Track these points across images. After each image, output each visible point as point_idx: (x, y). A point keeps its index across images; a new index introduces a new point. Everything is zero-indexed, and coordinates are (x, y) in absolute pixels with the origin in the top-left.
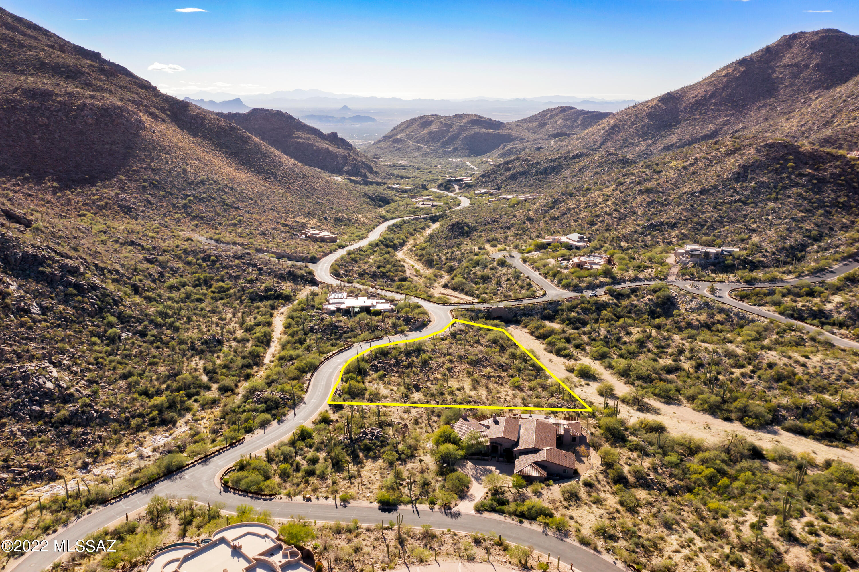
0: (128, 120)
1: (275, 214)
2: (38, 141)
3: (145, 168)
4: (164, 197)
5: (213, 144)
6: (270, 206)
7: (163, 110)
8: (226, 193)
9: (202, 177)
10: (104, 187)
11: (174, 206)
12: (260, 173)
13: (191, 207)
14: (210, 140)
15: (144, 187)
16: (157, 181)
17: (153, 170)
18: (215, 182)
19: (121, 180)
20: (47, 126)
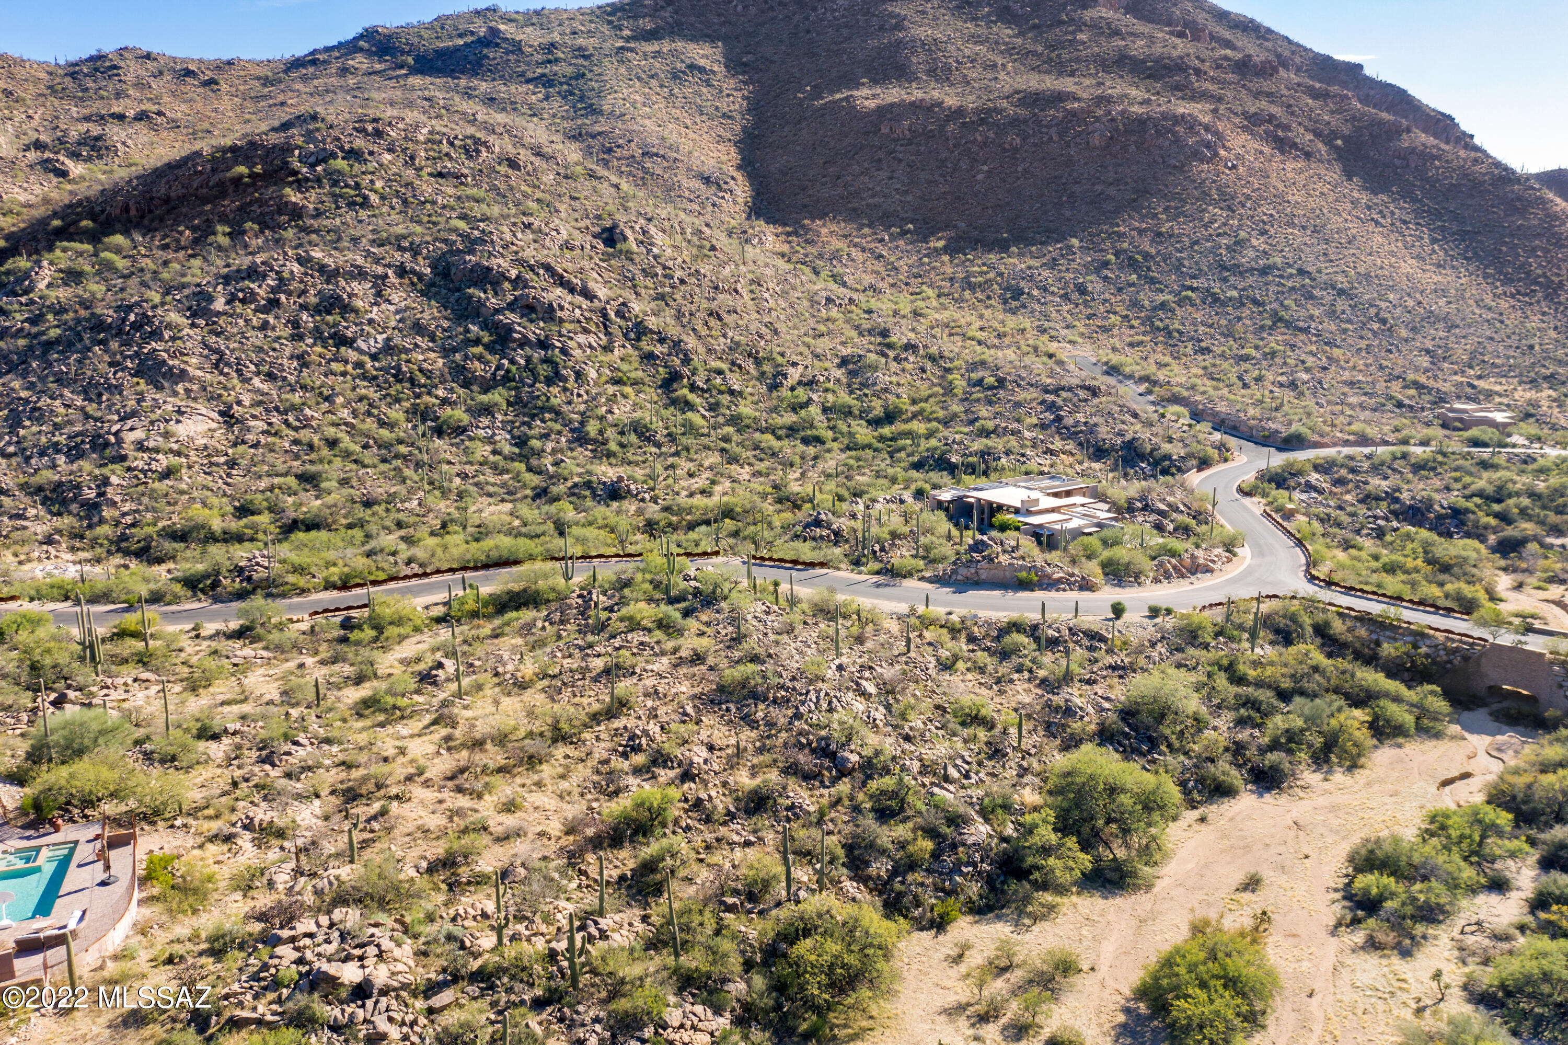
0: (1177, 140)
1: (1424, 361)
2: (980, 177)
3: (1141, 232)
4: (1132, 285)
5: (1418, 213)
6: (1429, 345)
7: (1328, 138)
8: (1311, 297)
9: (1278, 260)
10: (1021, 255)
11: (1135, 304)
12: (1508, 281)
13: (1172, 311)
14: (1415, 200)
15: (1106, 264)
16: (1147, 256)
17: (1160, 234)
18: (1301, 272)
19: (1070, 247)
20: (1016, 150)
